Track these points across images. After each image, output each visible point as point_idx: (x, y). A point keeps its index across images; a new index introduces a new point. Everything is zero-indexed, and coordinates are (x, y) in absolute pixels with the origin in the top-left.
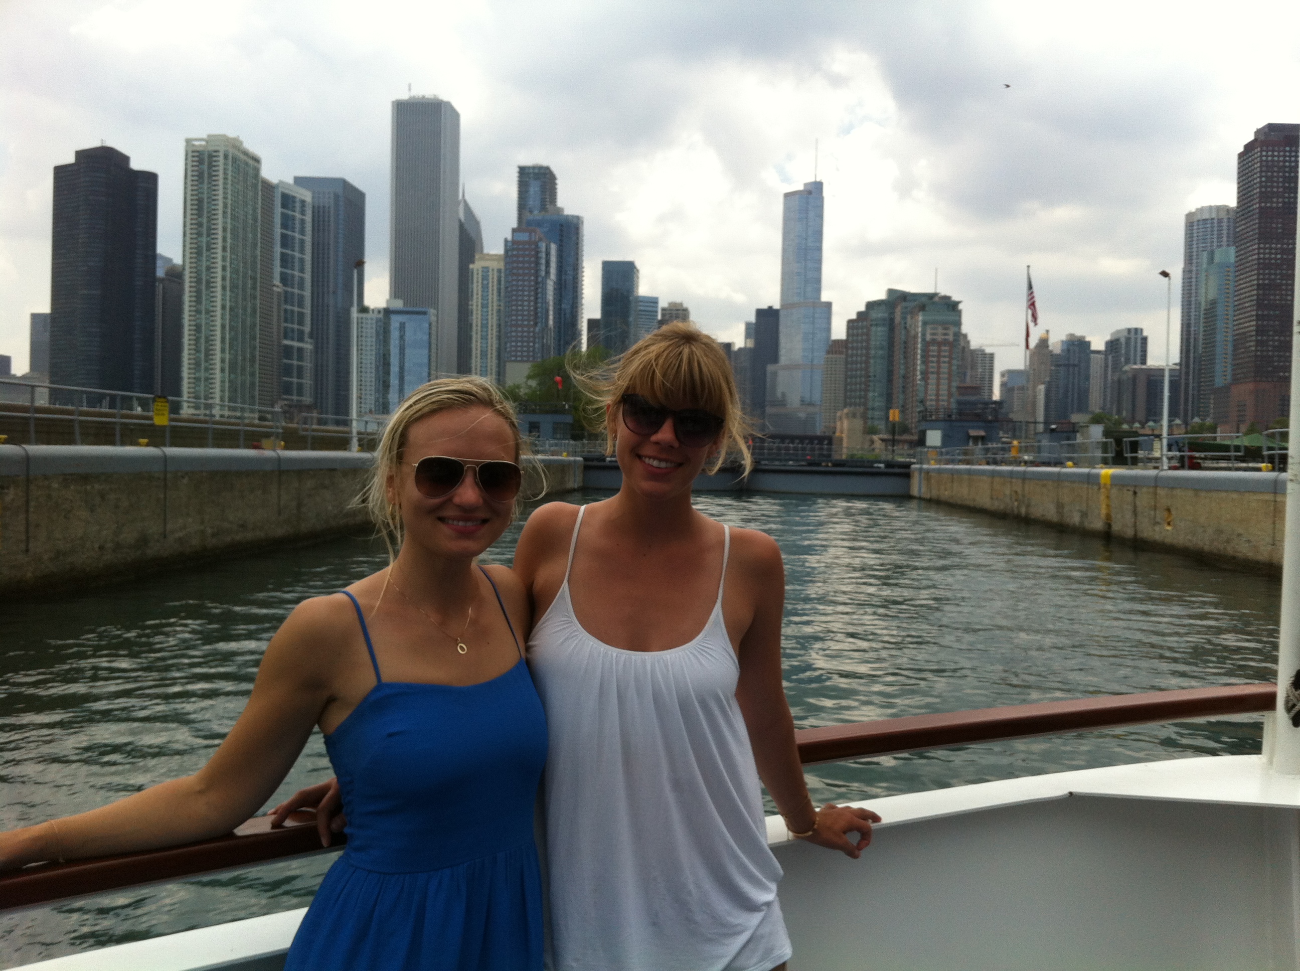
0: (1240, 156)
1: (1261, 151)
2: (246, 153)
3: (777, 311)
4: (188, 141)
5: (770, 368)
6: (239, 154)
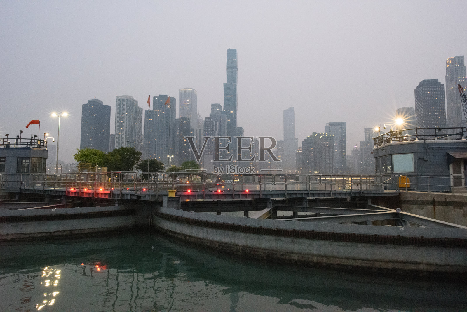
0: (415, 90)
1: (422, 88)
2: (133, 100)
4: (117, 96)
6: (131, 100)
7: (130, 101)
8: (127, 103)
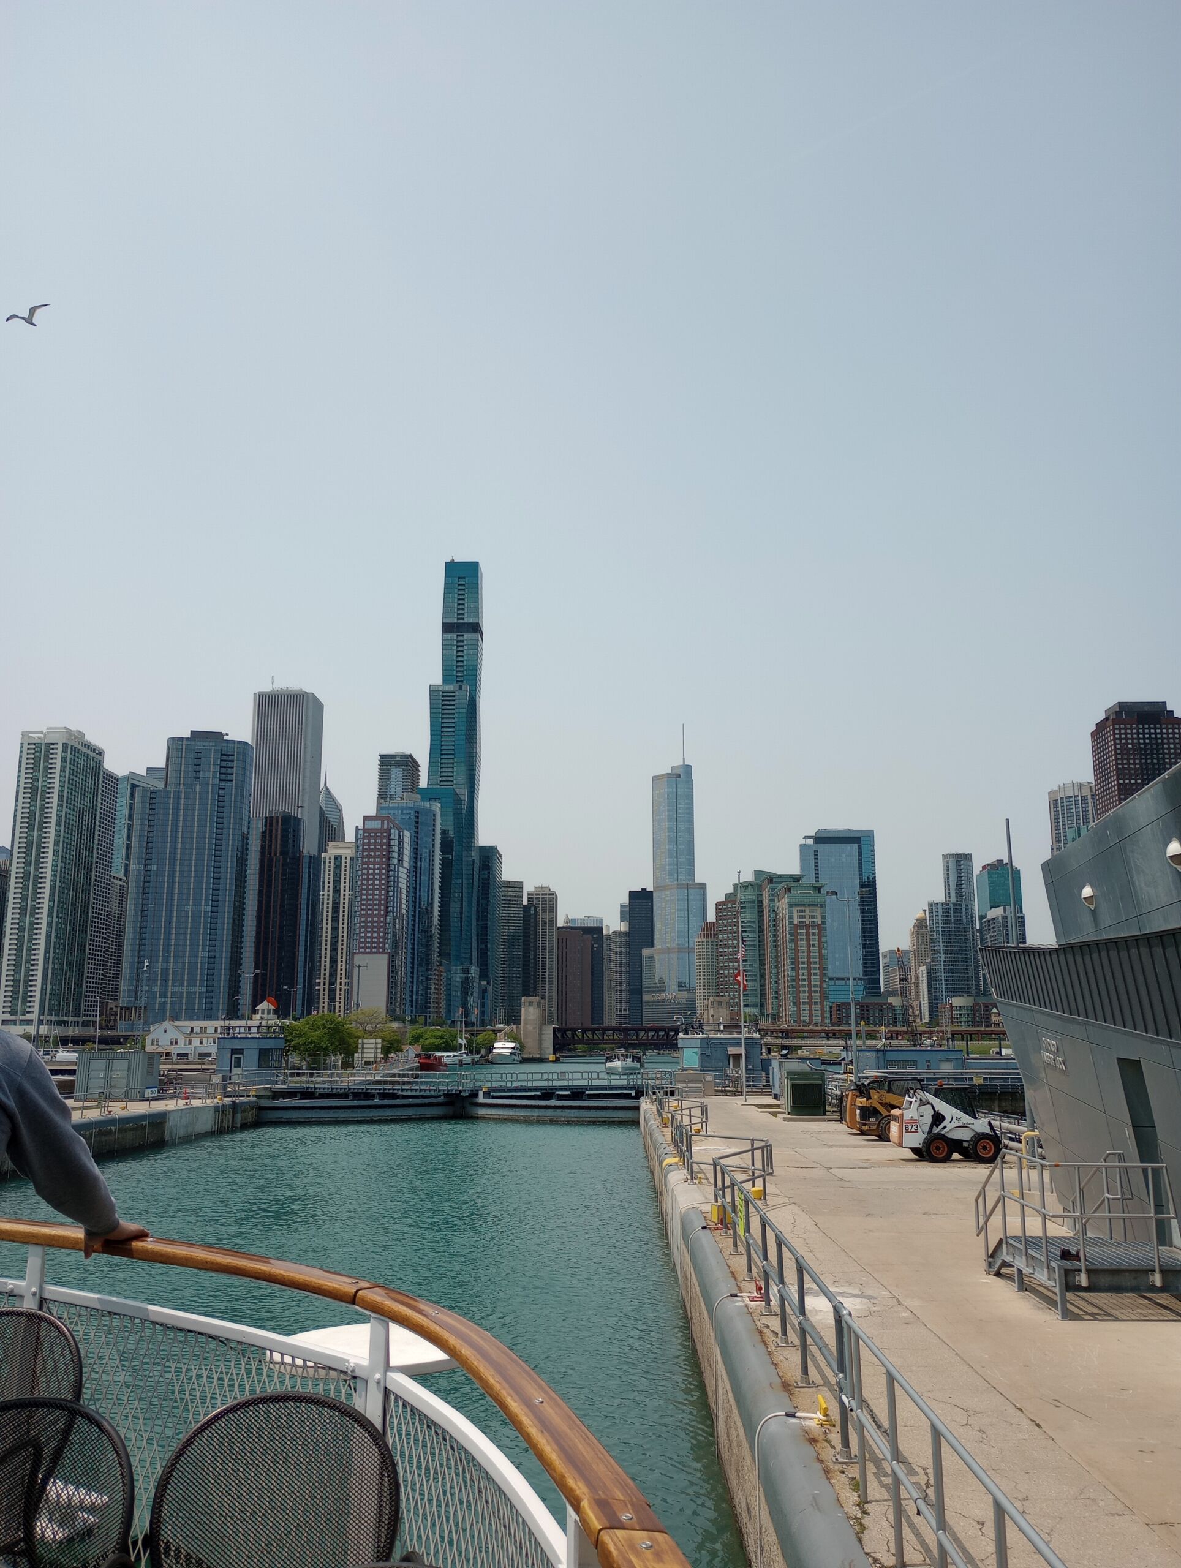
0: (1093, 734)
1: (1114, 729)
2: (87, 746)
3: (651, 892)
4: (25, 734)
5: (645, 952)
6: (80, 747)
7: (75, 750)
8: (64, 760)
